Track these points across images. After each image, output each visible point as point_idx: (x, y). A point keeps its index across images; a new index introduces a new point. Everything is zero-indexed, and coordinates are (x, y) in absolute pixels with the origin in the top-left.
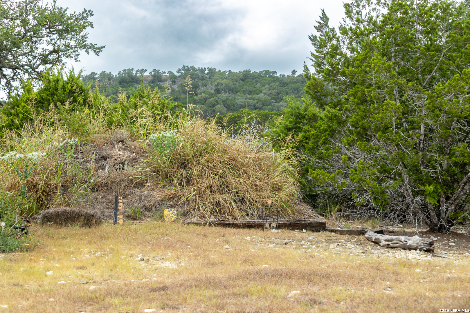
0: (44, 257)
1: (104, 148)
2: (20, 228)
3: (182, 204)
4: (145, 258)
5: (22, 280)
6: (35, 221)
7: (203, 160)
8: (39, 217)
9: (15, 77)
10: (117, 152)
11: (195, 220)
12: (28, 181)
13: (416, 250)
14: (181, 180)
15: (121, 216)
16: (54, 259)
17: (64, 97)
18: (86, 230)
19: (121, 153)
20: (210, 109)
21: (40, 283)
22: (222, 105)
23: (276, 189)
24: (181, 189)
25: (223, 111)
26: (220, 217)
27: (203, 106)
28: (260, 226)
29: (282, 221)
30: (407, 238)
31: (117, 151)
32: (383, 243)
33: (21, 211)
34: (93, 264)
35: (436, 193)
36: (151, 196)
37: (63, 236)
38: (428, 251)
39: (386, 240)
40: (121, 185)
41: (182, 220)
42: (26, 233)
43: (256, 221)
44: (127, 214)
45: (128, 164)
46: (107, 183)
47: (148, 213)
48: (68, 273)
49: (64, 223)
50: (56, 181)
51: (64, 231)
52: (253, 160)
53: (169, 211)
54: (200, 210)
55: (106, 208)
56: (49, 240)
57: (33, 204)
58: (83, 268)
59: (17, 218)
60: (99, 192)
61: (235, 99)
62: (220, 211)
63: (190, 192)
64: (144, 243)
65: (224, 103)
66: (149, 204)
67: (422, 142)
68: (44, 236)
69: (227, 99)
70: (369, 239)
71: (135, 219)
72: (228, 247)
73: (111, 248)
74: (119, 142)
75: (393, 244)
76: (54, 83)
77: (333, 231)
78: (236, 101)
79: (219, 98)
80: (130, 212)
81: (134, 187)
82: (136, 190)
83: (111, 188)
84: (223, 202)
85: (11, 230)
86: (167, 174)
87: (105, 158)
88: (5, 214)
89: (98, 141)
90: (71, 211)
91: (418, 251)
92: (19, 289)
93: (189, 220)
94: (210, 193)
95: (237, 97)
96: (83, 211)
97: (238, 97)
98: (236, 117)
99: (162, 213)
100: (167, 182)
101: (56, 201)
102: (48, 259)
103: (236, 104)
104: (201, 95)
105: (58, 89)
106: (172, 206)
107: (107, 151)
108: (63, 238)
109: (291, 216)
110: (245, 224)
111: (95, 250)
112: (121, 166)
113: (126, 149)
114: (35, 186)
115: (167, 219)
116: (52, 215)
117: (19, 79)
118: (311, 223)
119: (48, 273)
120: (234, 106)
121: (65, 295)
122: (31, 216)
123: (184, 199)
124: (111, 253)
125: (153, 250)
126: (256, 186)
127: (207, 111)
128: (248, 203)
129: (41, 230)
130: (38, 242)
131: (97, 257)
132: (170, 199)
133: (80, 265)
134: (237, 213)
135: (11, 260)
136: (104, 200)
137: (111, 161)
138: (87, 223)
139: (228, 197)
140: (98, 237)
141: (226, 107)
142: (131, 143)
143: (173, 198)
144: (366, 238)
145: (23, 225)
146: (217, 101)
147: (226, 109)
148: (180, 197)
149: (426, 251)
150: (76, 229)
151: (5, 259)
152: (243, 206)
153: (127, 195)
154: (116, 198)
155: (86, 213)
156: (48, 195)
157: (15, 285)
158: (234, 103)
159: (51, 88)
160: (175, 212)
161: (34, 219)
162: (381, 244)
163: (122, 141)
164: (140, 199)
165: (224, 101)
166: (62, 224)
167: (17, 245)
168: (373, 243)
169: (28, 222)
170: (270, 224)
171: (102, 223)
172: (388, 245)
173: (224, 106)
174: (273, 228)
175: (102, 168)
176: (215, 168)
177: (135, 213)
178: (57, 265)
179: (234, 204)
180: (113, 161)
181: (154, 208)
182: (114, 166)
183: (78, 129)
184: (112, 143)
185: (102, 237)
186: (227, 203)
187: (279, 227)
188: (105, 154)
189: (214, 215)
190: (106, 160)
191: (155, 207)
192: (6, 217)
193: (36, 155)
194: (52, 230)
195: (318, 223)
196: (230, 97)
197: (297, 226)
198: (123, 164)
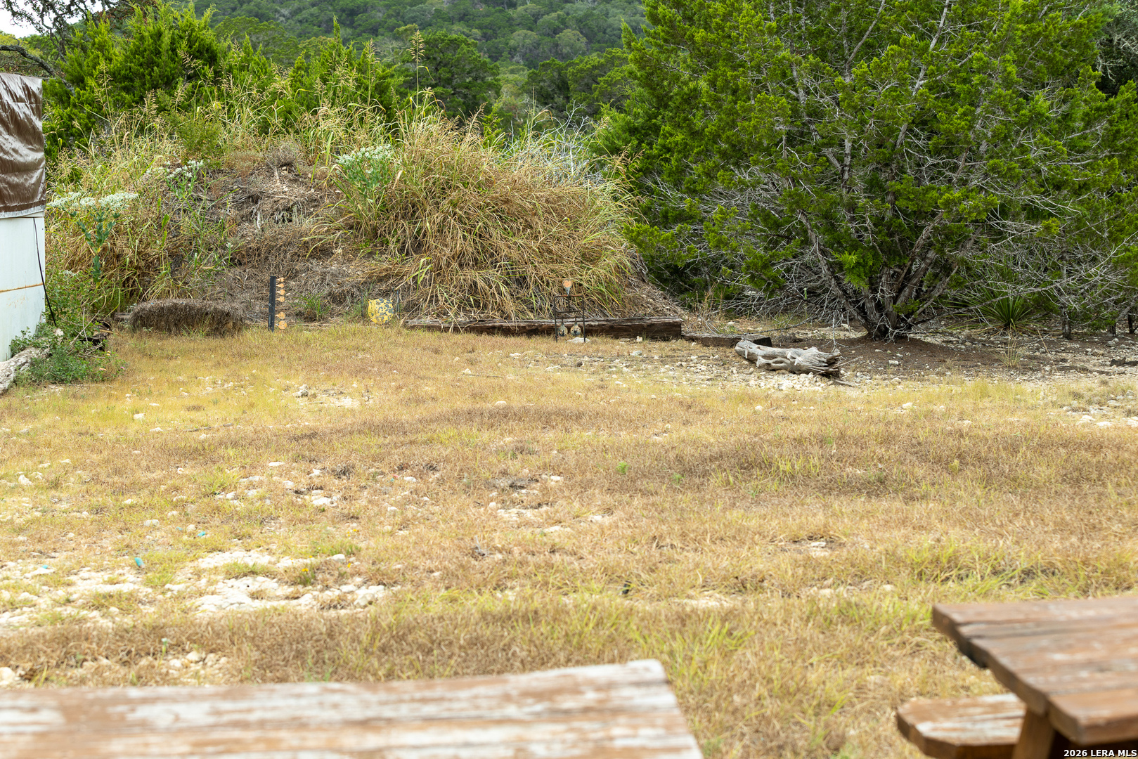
0: (133, 392)
1: (252, 178)
2: (90, 339)
3: (404, 289)
4: (310, 392)
5: (92, 427)
6: (120, 324)
7: (446, 201)
8: (128, 317)
9: (73, 8)
10: (279, 187)
11: (428, 320)
12: (104, 249)
13: (807, 373)
14: (404, 242)
15: (282, 315)
16: (150, 393)
17: (174, 69)
18: (215, 342)
19: (286, 189)
20: (547, 39)
21: (122, 430)
22: (575, 29)
23: (589, 258)
24: (402, 260)
25: (578, 45)
26: (475, 314)
27: (529, 32)
28: (550, 331)
29: (595, 320)
30: (795, 353)
31: (278, 184)
32: (761, 361)
33: (93, 305)
34: (215, 403)
35: (864, 266)
36: (343, 274)
37: (170, 353)
38: (827, 375)
39: (764, 357)
40: (285, 252)
41: (402, 321)
42: (101, 349)
43: (547, 321)
44: (297, 309)
45: (298, 210)
46: (258, 249)
47: (337, 308)
48: (170, 416)
49: (174, 329)
50: (159, 247)
51: (173, 343)
52: (547, 201)
53: (378, 303)
54: (437, 301)
55: (258, 298)
56: (144, 360)
57: (116, 292)
58: (197, 408)
59: (84, 319)
60: (242, 267)
61: (607, 15)
62: (477, 303)
63: (420, 267)
64: (313, 366)
65: (582, 26)
66: (340, 290)
67: (847, 169)
68: (135, 353)
69: (587, 16)
70: (740, 354)
71: (311, 318)
72: (470, 372)
73: (253, 375)
74: (282, 166)
75: (776, 362)
76: (151, 41)
77: (692, 339)
78: (610, 20)
79: (568, 14)
80: (303, 306)
81: (310, 256)
82: (314, 262)
83: (266, 258)
84: (483, 284)
85: (74, 344)
86: (375, 229)
87: (254, 199)
88: (62, 313)
89: (240, 165)
90: (186, 305)
91: (811, 375)
92: (88, 439)
93: (415, 321)
94: (458, 268)
95: (612, 11)
96: (210, 306)
97: (615, 10)
98: (594, 67)
99: (366, 307)
100: (375, 246)
101: (161, 283)
102: (140, 394)
103: (610, 26)
104: (525, 7)
105: (160, 52)
106: (385, 294)
107: (259, 184)
108: (170, 358)
109: (619, 311)
110: (524, 327)
111: (224, 378)
112: (286, 214)
113: (295, 181)
114: (118, 257)
115: (374, 319)
116: (151, 313)
117: (82, 10)
118: (652, 325)
119: (137, 416)
120: (604, 33)
121: (157, 445)
122: (112, 315)
123: (408, 279)
124: (251, 384)
125: (328, 377)
126: (550, 252)
127: (539, 44)
128: (532, 287)
129: (131, 342)
130: (122, 364)
131: (226, 391)
132: (380, 280)
133: (193, 403)
134: (510, 307)
135: (74, 396)
136: (253, 282)
137: (267, 205)
138: (217, 329)
139: (494, 275)
140: (234, 355)
141: (586, 36)
142: (306, 169)
143: (387, 277)
144: (737, 352)
145: (96, 333)
146: (563, 21)
147: (584, 40)
148: (400, 276)
149: (823, 375)
150: (195, 341)
151: (65, 395)
152: (523, 293)
153: (297, 272)
154: (273, 279)
155: (215, 309)
156: (144, 274)
157: (81, 434)
158: (605, 25)
159: (145, 51)
160: (390, 305)
161: (118, 320)
162: (758, 364)
163: (289, 165)
164: (323, 279)
165: (579, 21)
166: (169, 330)
167: (86, 370)
168: (746, 362)
169: (107, 326)
170: (569, 328)
171: (248, 327)
172: (769, 364)
173: (582, 33)
174: (576, 334)
175: (249, 218)
176: (468, 219)
177: (313, 308)
178: (154, 404)
179: (503, 289)
180: (270, 206)
181: (348, 299)
182: (273, 214)
183: (200, 143)
184: (269, 169)
185: (240, 355)
186: (491, 287)
187: (587, 332)
188: (254, 190)
189: (465, 310)
190: (256, 203)
191: (352, 295)
192: (64, 319)
193: (117, 199)
194: (152, 342)
195: (665, 324)
196: (594, 9)
197: (625, 330)
198: (289, 210)
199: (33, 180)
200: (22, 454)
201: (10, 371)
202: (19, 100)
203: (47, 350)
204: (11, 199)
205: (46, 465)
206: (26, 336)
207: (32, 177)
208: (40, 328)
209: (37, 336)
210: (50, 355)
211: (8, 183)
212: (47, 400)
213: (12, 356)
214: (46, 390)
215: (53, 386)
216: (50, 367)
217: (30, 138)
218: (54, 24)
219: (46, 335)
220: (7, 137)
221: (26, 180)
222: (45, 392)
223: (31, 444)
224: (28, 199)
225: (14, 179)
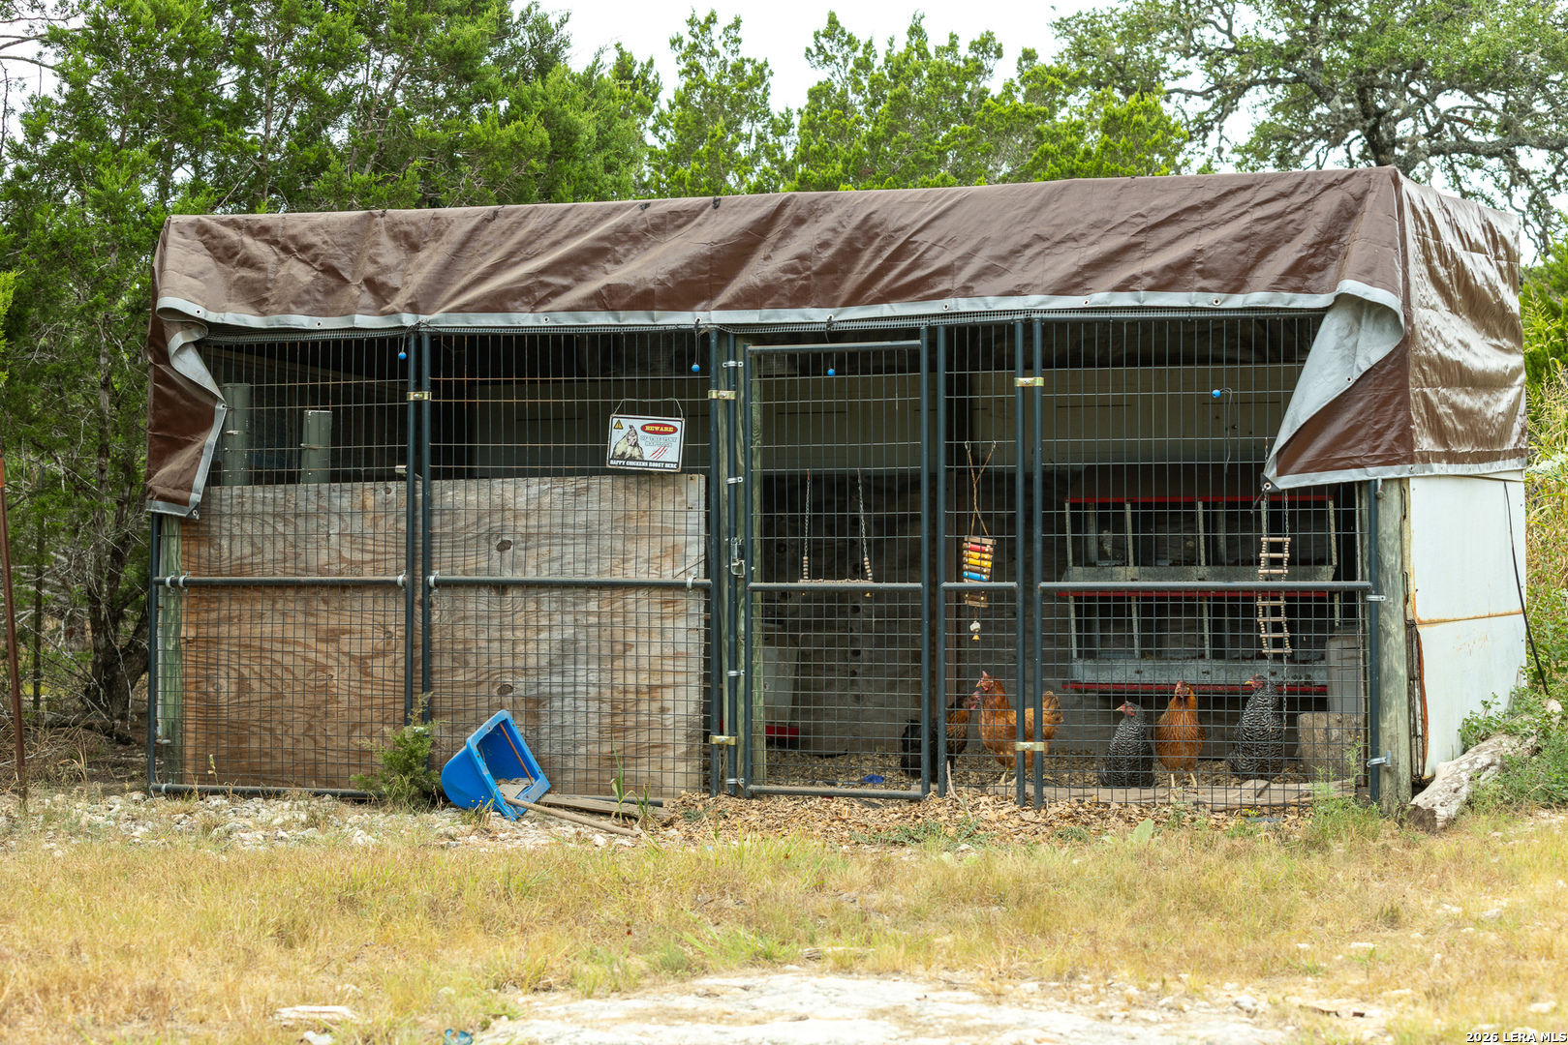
88: (1559, 669)
199: (1503, 406)
200: (1487, 975)
201: (1459, 780)
202: (1475, 248)
203: (1531, 741)
204: (1460, 438)
205: (1543, 1006)
206: (1491, 713)
207: (1498, 400)
208: (1518, 698)
209: (1512, 714)
210: (1538, 750)
211: (1453, 406)
212: (1535, 841)
213: (1464, 751)
214: (1530, 821)
215: (1545, 814)
216: (1541, 774)
217: (1494, 324)
218: (1529, 207)
219: (1529, 710)
220: (1448, 316)
221: (1487, 404)
222: (1528, 825)
223: (1508, 948)
224: (1491, 441)
225: (1464, 400)
